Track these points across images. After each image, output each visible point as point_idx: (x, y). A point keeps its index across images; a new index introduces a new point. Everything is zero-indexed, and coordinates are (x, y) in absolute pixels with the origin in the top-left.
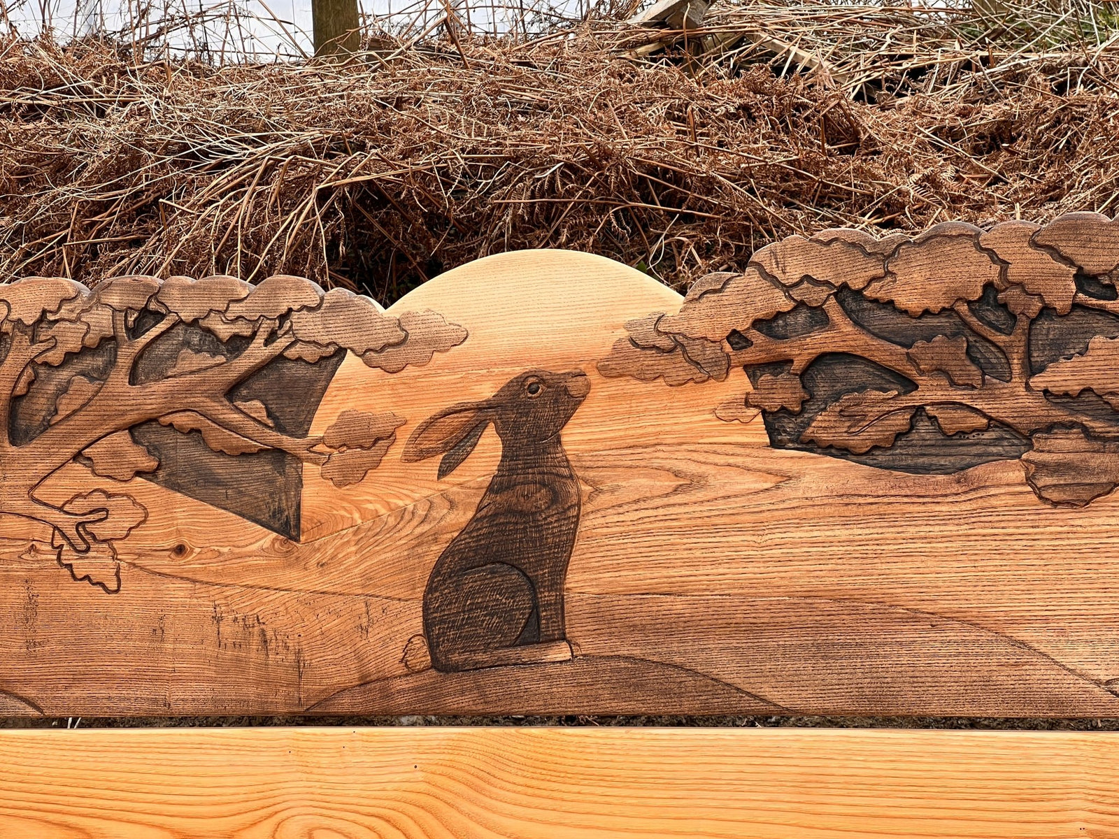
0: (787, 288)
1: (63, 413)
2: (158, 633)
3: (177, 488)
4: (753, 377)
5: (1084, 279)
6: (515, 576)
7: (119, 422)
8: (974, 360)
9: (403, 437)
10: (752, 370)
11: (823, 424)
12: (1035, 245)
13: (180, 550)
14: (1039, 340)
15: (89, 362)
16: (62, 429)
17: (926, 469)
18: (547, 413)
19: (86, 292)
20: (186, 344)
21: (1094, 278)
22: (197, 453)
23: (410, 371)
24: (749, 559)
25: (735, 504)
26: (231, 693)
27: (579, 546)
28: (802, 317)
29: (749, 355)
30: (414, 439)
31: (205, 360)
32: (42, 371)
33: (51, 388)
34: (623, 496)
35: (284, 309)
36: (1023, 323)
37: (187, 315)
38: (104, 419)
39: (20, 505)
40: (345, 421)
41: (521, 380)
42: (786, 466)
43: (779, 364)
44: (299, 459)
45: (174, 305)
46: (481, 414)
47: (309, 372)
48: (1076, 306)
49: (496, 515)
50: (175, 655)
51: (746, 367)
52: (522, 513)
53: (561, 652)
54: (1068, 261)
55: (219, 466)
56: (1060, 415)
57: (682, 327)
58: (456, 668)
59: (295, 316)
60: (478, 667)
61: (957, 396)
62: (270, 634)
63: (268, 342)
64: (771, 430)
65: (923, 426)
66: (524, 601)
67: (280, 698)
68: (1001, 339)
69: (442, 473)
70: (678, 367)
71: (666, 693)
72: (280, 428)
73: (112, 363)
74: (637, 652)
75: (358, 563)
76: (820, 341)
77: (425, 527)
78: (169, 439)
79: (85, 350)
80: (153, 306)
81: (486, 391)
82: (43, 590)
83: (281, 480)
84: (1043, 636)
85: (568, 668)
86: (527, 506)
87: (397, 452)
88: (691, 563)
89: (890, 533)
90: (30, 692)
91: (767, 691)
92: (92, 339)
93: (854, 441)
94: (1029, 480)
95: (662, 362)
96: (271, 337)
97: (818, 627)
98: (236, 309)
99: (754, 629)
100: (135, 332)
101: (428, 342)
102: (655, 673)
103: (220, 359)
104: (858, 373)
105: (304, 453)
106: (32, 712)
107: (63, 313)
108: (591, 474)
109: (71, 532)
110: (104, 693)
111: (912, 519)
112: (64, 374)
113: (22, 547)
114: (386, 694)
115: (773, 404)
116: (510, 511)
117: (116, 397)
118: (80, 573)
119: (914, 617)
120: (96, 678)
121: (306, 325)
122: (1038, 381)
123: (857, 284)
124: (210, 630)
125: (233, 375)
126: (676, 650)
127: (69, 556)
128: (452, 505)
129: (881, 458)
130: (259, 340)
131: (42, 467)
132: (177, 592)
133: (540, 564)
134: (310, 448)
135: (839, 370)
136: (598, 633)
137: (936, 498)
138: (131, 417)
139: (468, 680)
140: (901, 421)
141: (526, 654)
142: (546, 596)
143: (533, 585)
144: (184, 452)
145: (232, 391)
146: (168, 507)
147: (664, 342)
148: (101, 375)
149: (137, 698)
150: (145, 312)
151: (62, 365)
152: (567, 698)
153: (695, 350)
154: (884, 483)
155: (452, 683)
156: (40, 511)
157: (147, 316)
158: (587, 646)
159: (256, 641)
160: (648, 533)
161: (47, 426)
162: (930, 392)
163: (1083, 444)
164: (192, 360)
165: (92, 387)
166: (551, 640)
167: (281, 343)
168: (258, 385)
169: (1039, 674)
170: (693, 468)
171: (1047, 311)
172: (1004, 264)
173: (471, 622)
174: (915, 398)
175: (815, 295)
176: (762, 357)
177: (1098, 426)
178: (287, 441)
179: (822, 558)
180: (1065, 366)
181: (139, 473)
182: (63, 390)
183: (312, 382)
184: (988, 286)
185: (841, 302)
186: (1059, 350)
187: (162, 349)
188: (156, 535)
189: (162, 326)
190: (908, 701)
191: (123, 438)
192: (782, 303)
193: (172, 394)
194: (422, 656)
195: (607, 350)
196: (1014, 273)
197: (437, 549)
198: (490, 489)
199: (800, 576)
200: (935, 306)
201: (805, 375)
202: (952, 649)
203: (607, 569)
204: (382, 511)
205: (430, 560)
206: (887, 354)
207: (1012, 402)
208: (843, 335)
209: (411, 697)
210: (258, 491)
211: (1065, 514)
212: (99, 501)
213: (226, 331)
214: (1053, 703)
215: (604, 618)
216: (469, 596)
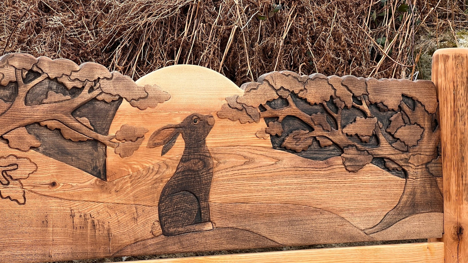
0: (277, 90)
2: (45, 223)
3: (50, 155)
4: (267, 122)
5: (354, 97)
6: (192, 196)
7: (21, 123)
8: (329, 122)
9: (147, 137)
10: (267, 119)
11: (289, 142)
12: (343, 84)
13: (54, 184)
14: (344, 116)
15: (3, 93)
17: (316, 159)
18: (201, 131)
20: (50, 88)
21: (357, 97)
22: (58, 140)
23: (149, 110)
24: (268, 190)
25: (263, 169)
26: (80, 249)
27: (214, 184)
28: (279, 102)
29: (266, 114)
30: (152, 138)
31: (59, 97)
34: (227, 165)
35: (96, 77)
36: (340, 111)
37: (52, 75)
38: (14, 121)
40: (124, 128)
41: (191, 117)
42: (278, 156)
43: (275, 118)
44: (104, 144)
45: (46, 70)
47: (107, 106)
48: (353, 106)
49: (184, 171)
50: (54, 233)
51: (264, 118)
52: (193, 171)
53: (209, 226)
54: (351, 92)
55: (69, 147)
56: (350, 142)
57: (244, 102)
58: (171, 234)
59: (101, 81)
60: (180, 233)
61: (325, 134)
62: (96, 222)
63: (90, 92)
64: (273, 143)
65: (316, 143)
66: (195, 206)
67: (101, 250)
68: (335, 115)
69: (163, 153)
70: (244, 116)
71: (244, 241)
72: (95, 131)
73: (16, 93)
74: (235, 226)
75: (132, 191)
76: (286, 111)
77: (158, 176)
78: (45, 132)
79: (2, 87)
80: (35, 69)
81: (178, 121)
83: (96, 154)
84: (348, 215)
85: (212, 233)
86: (196, 168)
87: (145, 143)
88: (250, 191)
89: (308, 181)
91: (275, 239)
92: (5, 82)
93: (297, 148)
94: (343, 163)
95: (239, 114)
96: (91, 89)
97: (289, 214)
98: (75, 75)
99: (271, 216)
100: (26, 81)
101: (156, 98)
102: (240, 233)
103: (68, 97)
104: (296, 123)
105: (107, 142)
108: (217, 156)
110: (19, 252)
111: (314, 176)
114: (145, 247)
115: (274, 134)
116: (189, 170)
117: (19, 111)
118: (5, 195)
119: (316, 210)
121: (106, 86)
122: (345, 130)
123: (296, 92)
124: (69, 221)
125: (75, 105)
126: (247, 224)
127: (0, 186)
128: (168, 167)
129: (305, 154)
130: (86, 90)
132: (53, 204)
133: (200, 191)
134: (110, 139)
135: (291, 122)
136: (221, 218)
137: (320, 169)
138: (27, 121)
139: (176, 239)
140: (310, 141)
141: (197, 227)
142: (203, 204)
143: (198, 200)
144: (53, 138)
145: (74, 112)
146: (47, 164)
147: (239, 107)
148: (11, 100)
149: (36, 254)
150: (31, 71)
152: (211, 244)
153: (249, 110)
154: (307, 163)
155: (171, 240)
158: (218, 224)
159: (89, 225)
160: (236, 180)
162: (318, 132)
163: (356, 152)
164: (54, 96)
165: (7, 105)
166: (206, 222)
167: (96, 93)
168: (84, 110)
169: (348, 228)
170: (249, 155)
171: (346, 107)
172: (335, 90)
173: (176, 215)
174: (315, 134)
175: (285, 94)
176: (269, 115)
177: (359, 146)
178: (101, 137)
179: (290, 190)
180: (351, 126)
181: (32, 148)
183: (107, 111)
184: (331, 97)
185: (292, 97)
186: (349, 120)
187: (40, 89)
188: (42, 178)
189: (39, 79)
190: (315, 239)
191: (23, 131)
192: (276, 97)
194: (158, 230)
195: (219, 108)
196: (337, 93)
197: (162, 185)
198: (182, 160)
199: (284, 196)
200: (318, 102)
201: (282, 123)
202: (326, 221)
203: (223, 193)
204: (140, 169)
205: (160, 189)
206: (305, 117)
207: (339, 137)
208: (293, 109)
209: (155, 247)
210: (87, 158)
211: (352, 175)
212: (13, 160)
213: (70, 85)
214: (352, 237)
215: (223, 213)
216: (176, 204)
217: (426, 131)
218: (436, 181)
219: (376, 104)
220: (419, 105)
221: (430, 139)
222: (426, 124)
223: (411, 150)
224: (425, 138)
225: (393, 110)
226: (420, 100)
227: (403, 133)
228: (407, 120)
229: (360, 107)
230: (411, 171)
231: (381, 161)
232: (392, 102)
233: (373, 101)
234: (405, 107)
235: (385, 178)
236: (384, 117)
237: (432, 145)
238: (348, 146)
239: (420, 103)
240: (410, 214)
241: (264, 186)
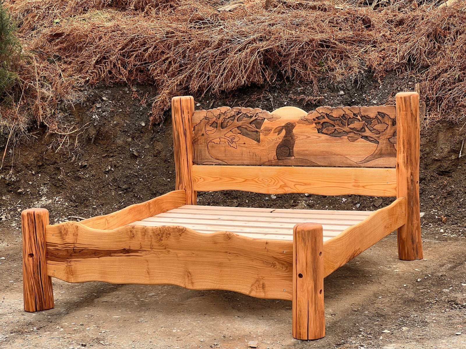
0: (320, 113)
1: (228, 125)
2: (242, 154)
3: (244, 135)
4: (316, 124)
5: (354, 114)
6: (287, 148)
7: (236, 126)
8: (342, 123)
9: (273, 130)
10: (316, 123)
11: (324, 131)
12: (349, 110)
13: (244, 143)
14: (349, 121)
15: (231, 118)
16: (228, 127)
17: (336, 136)
18: (291, 128)
19: (231, 109)
20: (244, 116)
21: (355, 114)
22: (246, 131)
23: (274, 122)
24: (315, 147)
25: (314, 140)
26: (252, 162)
28: (322, 117)
29: (315, 122)
31: (246, 119)
32: (225, 119)
33: (227, 121)
34: (300, 139)
35: (257, 112)
36: (347, 119)
37: (244, 113)
38: (234, 126)
39: (223, 137)
40: (265, 127)
41: (288, 123)
42: (320, 135)
43: (319, 123)
44: (259, 132)
45: (243, 111)
46: (283, 127)
47: (261, 121)
48: (353, 117)
49: (285, 140)
50: (244, 157)
51: (315, 123)
52: (288, 140)
53: (293, 158)
54: (353, 112)
55: (249, 133)
57: (307, 118)
58: (280, 159)
59: (259, 113)
60: (283, 159)
61: (340, 128)
64: (318, 131)
65: (336, 131)
66: (288, 151)
67: (258, 163)
68: (345, 121)
69: (278, 135)
70: (307, 123)
71: (306, 163)
72: (257, 128)
73: (235, 118)
74: (302, 158)
75: (268, 146)
76: (324, 120)
77: (276, 142)
78: (242, 129)
79: (231, 117)
80: (240, 111)
81: (283, 125)
82: (227, 148)
83: (257, 135)
84: (349, 157)
85: (294, 160)
86: (289, 139)
87: (272, 132)
88: (308, 147)
89: (332, 144)
90: (226, 161)
91: (318, 163)
92: (232, 116)
93: (328, 133)
94: (348, 138)
95: (305, 122)
97: (324, 155)
98: (251, 112)
99: (316, 155)
100: (237, 115)
101: (276, 118)
102: (304, 161)
103: (249, 119)
104: (328, 124)
106: (226, 164)
107: (228, 112)
109: (230, 141)
111: (335, 143)
112: (228, 120)
113: (224, 142)
114: (271, 162)
115: (318, 128)
116: (287, 140)
117: (235, 123)
118: (232, 146)
119: (335, 154)
120: (234, 160)
121: (260, 115)
122: (349, 126)
123: (328, 114)
124: (249, 154)
125: (251, 121)
126: (307, 158)
127: (230, 144)
128: (279, 139)
129: (331, 135)
130: (254, 117)
131: (226, 132)
132: (244, 149)
133: (290, 147)
134: (261, 131)
135: (326, 124)
136: (298, 155)
137: (338, 140)
138: (237, 126)
139: (282, 161)
140: (333, 130)
141: (289, 158)
142: (291, 151)
143: (290, 149)
144: (245, 131)
145: (250, 123)
146: (243, 138)
147: (305, 119)
148: (233, 120)
149: (240, 162)
150: (239, 112)
151: (228, 118)
152: (294, 163)
153: (309, 121)
154: (332, 138)
155: (280, 161)
156: (226, 138)
157: (239, 113)
158: (296, 157)
159: (255, 156)
160: (303, 143)
161: (226, 127)
162: (337, 127)
163: (354, 134)
164: (245, 119)
165: (232, 122)
166: (292, 156)
167: (257, 117)
168: (254, 122)
169: (349, 161)
170: (309, 135)
171: (350, 118)
172: (345, 112)
173: (282, 154)
174: (335, 128)
175: (323, 115)
176: (317, 122)
177: (355, 132)
178: (258, 130)
179: (324, 147)
180: (352, 125)
181: (239, 133)
182: (228, 122)
183: (261, 122)
184: (343, 114)
185: (326, 115)
186: (351, 123)
187: (241, 117)
188: (241, 142)
189: (241, 114)
190: (334, 164)
191: (236, 129)
192: (320, 116)
193: (243, 123)
195: (298, 120)
196: (346, 113)
197: (278, 144)
198: (284, 137)
199: (322, 149)
200: (337, 117)
201: (322, 124)
202: (339, 158)
203: (299, 147)
204: (271, 140)
205: (277, 146)
206: (332, 122)
207: (346, 129)
208: (326, 120)
209: (275, 163)
210: (254, 136)
211: (352, 142)
212: (233, 137)
213: (249, 115)
214: (350, 165)
215: (298, 154)
216: (282, 150)
217: (390, 126)
218: (394, 146)
219: (364, 116)
220: (387, 116)
221: (391, 129)
222: (390, 123)
223: (381, 133)
224: (389, 129)
225: (373, 118)
226: (387, 114)
227: (378, 127)
228: (379, 121)
229: (357, 117)
230: (380, 141)
231: (366, 138)
232: (372, 115)
233: (363, 115)
234: (379, 117)
235: (368, 144)
236: (369, 121)
237: (392, 131)
238: (350, 132)
239: (387, 115)
240: (379, 158)
241: (314, 145)
